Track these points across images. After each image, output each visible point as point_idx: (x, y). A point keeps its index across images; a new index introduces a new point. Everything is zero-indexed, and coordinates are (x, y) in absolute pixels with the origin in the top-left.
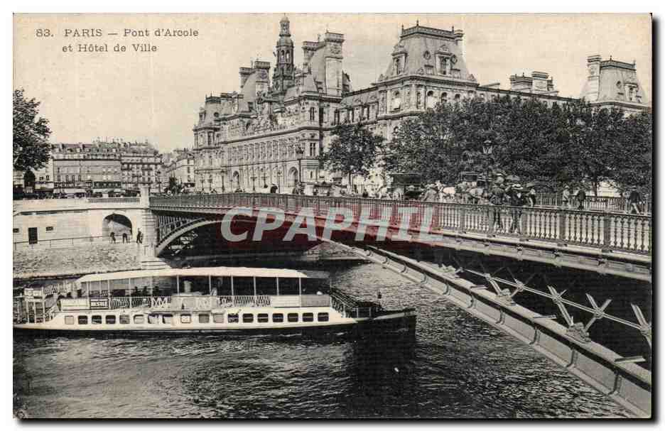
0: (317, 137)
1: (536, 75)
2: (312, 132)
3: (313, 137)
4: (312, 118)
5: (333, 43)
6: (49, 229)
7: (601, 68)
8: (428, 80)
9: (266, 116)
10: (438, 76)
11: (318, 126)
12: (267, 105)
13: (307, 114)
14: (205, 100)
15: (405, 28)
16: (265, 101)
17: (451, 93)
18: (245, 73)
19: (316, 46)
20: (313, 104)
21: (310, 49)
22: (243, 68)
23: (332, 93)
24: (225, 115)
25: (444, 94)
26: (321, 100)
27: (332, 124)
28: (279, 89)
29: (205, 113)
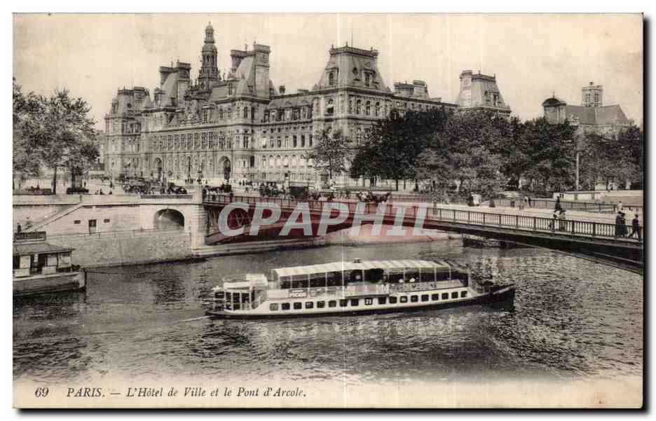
0: (249, 132)
1: (416, 83)
2: (245, 127)
3: (246, 132)
4: (246, 116)
5: (262, 54)
6: (107, 221)
7: (472, 79)
8: (356, 91)
9: (194, 112)
10: (364, 88)
11: (250, 123)
12: (195, 102)
13: (242, 113)
14: (117, 92)
15: (335, 47)
16: (193, 99)
17: (373, 101)
18: (165, 72)
19: (243, 55)
20: (247, 104)
21: (238, 57)
22: (163, 68)
23: (261, 96)
24: (146, 108)
25: (368, 102)
26: (252, 101)
27: (262, 121)
28: (205, 88)
29: (118, 104)
